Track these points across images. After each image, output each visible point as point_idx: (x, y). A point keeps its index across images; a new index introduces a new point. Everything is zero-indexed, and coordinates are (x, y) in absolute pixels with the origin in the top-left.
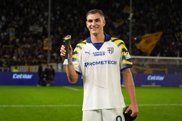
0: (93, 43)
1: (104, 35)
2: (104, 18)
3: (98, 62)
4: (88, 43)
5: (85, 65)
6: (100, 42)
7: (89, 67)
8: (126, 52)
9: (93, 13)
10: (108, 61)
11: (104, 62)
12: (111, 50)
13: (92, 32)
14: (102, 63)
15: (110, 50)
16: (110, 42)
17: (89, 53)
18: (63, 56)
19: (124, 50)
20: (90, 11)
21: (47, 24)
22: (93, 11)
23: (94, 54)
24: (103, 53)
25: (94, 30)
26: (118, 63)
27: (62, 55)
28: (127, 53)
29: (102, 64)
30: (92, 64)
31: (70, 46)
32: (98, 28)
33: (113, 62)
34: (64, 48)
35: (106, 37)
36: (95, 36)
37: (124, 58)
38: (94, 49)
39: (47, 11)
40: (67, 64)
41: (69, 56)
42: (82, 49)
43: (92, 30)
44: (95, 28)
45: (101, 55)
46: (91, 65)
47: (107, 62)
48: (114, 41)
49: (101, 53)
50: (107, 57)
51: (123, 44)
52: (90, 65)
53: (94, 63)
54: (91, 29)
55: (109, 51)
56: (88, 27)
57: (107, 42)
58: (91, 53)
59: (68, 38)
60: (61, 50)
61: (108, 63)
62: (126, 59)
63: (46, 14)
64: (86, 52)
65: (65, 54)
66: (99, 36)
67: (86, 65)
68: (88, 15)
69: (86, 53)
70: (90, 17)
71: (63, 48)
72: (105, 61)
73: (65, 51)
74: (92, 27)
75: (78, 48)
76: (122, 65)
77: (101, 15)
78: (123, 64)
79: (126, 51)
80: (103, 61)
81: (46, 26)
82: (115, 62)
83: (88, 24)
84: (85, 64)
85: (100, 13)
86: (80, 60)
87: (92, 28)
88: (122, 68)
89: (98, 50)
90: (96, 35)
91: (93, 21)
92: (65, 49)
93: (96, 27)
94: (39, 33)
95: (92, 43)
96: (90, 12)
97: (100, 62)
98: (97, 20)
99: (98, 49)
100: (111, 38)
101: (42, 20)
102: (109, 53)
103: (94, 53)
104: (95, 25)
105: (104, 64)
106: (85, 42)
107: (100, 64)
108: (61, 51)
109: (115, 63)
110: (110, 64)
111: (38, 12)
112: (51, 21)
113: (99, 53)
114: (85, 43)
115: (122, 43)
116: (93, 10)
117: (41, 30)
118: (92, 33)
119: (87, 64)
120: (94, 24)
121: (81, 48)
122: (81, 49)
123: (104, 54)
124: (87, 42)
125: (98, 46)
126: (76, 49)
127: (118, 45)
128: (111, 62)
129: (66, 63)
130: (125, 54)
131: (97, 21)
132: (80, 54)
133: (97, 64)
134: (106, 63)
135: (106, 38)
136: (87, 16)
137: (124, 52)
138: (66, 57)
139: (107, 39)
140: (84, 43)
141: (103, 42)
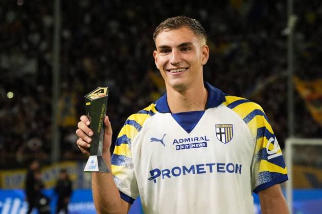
0: (174, 112)
1: (205, 90)
2: (204, 42)
3: (189, 169)
4: (161, 112)
5: (150, 176)
6: (193, 110)
7: (162, 181)
8: (268, 139)
9: (173, 26)
10: (218, 164)
11: (207, 168)
12: (225, 133)
13: (170, 80)
14: (198, 169)
15: (223, 131)
16: (223, 108)
17: (162, 141)
18: (84, 147)
19: (262, 132)
20: (163, 21)
21: (50, 49)
22: (173, 22)
23: (176, 144)
24: (202, 141)
25: (177, 76)
26: (246, 170)
27: (83, 143)
28: (272, 139)
29: (198, 172)
30: (171, 174)
31: (104, 119)
32: (187, 69)
33: (231, 168)
34: (88, 123)
35: (212, 94)
36: (180, 92)
37: (262, 154)
38: (176, 131)
39: (51, 13)
40: (97, 169)
41: (100, 148)
42: (142, 129)
43: (170, 75)
44: (179, 68)
45: (196, 146)
46: (168, 175)
47: (214, 168)
48: (236, 106)
49: (196, 142)
50: (215, 151)
51: (262, 114)
52: (165, 177)
53: (176, 172)
54: (168, 73)
55: (219, 136)
56: (158, 67)
57: (215, 109)
58: (168, 141)
59: (100, 95)
60: (78, 128)
61: (218, 171)
62: (269, 158)
63: (48, 21)
64: (153, 140)
65: (89, 140)
66: (190, 91)
67: (154, 174)
68: (158, 32)
69: (155, 142)
70: (164, 37)
71: (84, 123)
72: (207, 165)
73: (91, 133)
74: (170, 67)
75: (132, 127)
76: (257, 175)
77: (195, 32)
78: (261, 173)
79: (269, 136)
80: (203, 165)
81: (48, 57)
82: (237, 165)
83: (160, 59)
84: (152, 172)
85: (193, 28)
86: (134, 162)
87: (169, 71)
88: (258, 183)
89: (189, 133)
90: (181, 88)
91: (174, 50)
92: (89, 126)
93: (181, 67)
94: (28, 75)
95: (170, 112)
96: (166, 25)
97: (192, 167)
98: (184, 47)
99: (189, 131)
100: (226, 97)
101: (35, 38)
102: (221, 140)
103: (175, 141)
104: (180, 61)
105: (205, 172)
106: (151, 111)
107: (194, 173)
108: (77, 131)
109: (238, 169)
110: (224, 172)
111: (25, 16)
112: (63, 40)
113: (191, 142)
114: (152, 113)
115: (256, 112)
116: (174, 18)
117: (31, 67)
118: (169, 85)
119: (156, 173)
120: (176, 57)
121: (139, 127)
122: (139, 131)
123: (206, 143)
124: (157, 110)
125: (188, 120)
126: (126, 130)
127: (247, 117)
128: (225, 167)
129: (94, 167)
130: (267, 143)
131: (185, 50)
132: (137, 145)
133: (184, 174)
134: (211, 171)
135: (212, 97)
136: (155, 37)
137: (265, 138)
138: (92, 150)
139: (213, 102)
140: (147, 112)
141: (203, 109)
